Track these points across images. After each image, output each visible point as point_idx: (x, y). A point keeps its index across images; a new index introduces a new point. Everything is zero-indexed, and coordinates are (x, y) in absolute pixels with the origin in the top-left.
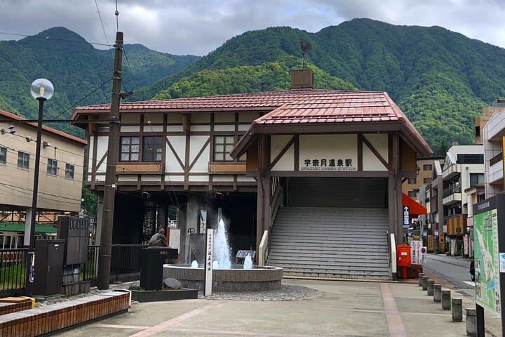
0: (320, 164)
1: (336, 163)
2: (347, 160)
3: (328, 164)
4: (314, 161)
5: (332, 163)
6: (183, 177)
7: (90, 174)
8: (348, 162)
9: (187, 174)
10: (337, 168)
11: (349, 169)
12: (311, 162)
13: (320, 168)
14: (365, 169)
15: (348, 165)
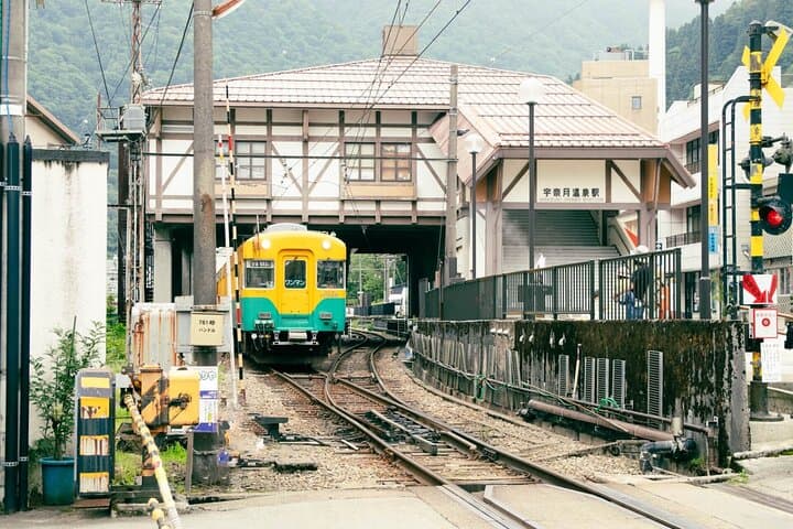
0: (562, 194)
1: (581, 192)
2: (593, 190)
3: (571, 193)
4: (555, 190)
5: (576, 193)
6: (301, 203)
7: (153, 197)
8: (595, 192)
9: (305, 199)
10: (581, 199)
11: (595, 200)
12: (552, 191)
13: (562, 199)
14: (614, 199)
15: (594, 196)
